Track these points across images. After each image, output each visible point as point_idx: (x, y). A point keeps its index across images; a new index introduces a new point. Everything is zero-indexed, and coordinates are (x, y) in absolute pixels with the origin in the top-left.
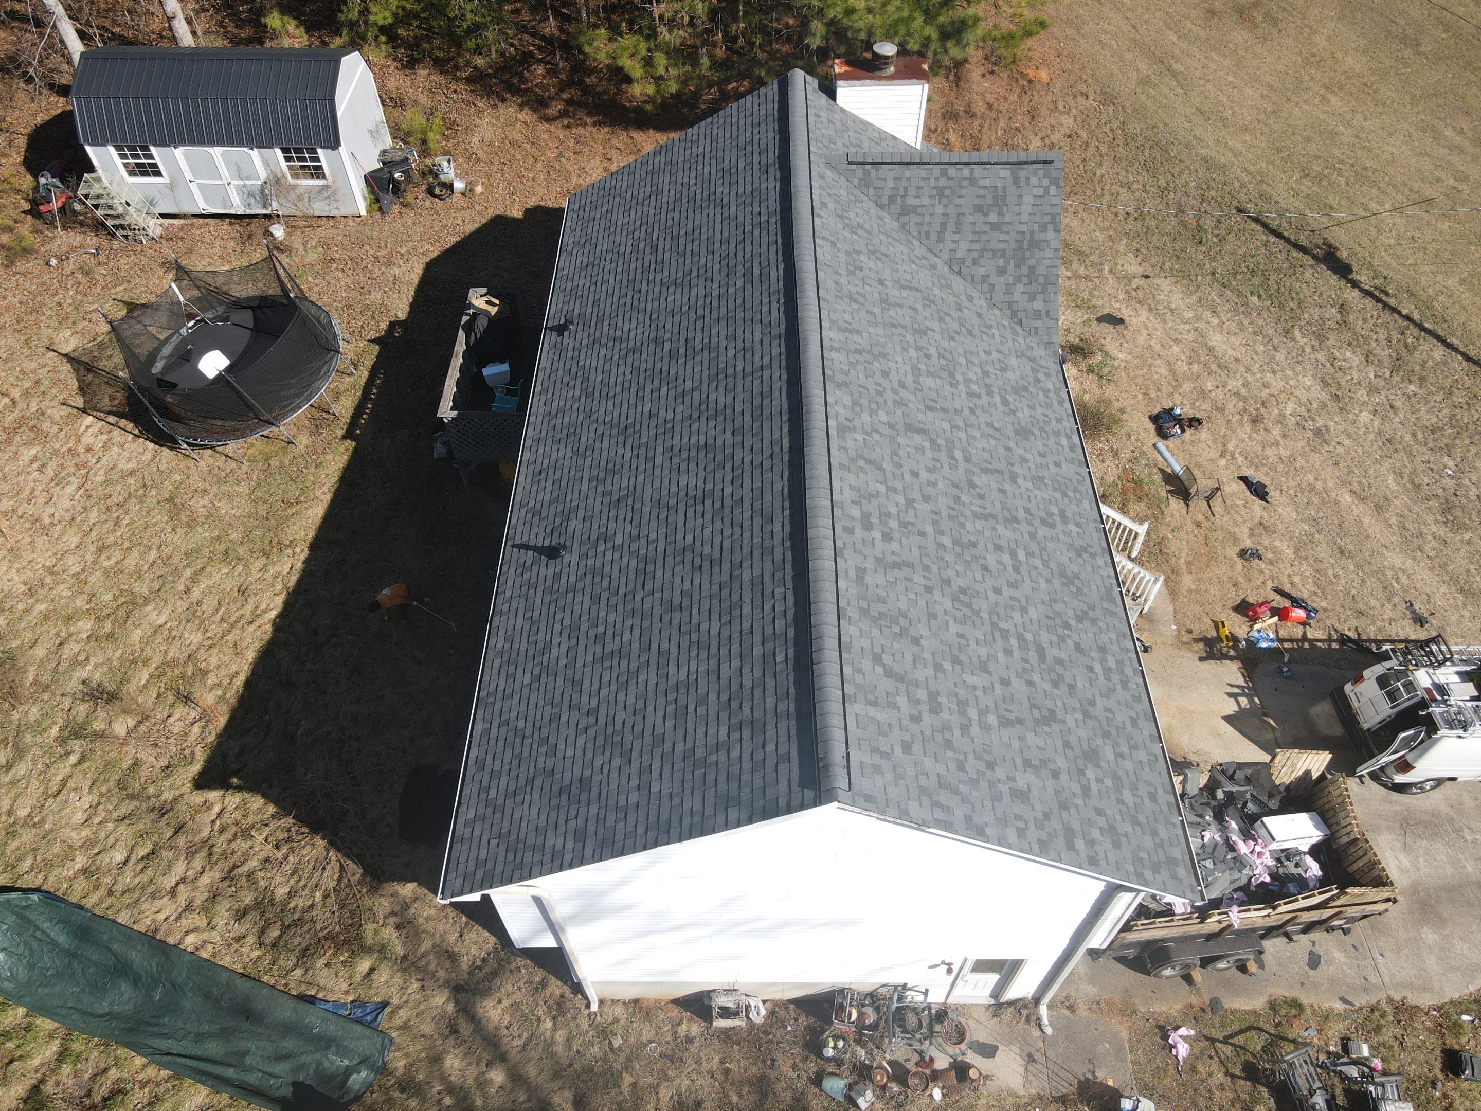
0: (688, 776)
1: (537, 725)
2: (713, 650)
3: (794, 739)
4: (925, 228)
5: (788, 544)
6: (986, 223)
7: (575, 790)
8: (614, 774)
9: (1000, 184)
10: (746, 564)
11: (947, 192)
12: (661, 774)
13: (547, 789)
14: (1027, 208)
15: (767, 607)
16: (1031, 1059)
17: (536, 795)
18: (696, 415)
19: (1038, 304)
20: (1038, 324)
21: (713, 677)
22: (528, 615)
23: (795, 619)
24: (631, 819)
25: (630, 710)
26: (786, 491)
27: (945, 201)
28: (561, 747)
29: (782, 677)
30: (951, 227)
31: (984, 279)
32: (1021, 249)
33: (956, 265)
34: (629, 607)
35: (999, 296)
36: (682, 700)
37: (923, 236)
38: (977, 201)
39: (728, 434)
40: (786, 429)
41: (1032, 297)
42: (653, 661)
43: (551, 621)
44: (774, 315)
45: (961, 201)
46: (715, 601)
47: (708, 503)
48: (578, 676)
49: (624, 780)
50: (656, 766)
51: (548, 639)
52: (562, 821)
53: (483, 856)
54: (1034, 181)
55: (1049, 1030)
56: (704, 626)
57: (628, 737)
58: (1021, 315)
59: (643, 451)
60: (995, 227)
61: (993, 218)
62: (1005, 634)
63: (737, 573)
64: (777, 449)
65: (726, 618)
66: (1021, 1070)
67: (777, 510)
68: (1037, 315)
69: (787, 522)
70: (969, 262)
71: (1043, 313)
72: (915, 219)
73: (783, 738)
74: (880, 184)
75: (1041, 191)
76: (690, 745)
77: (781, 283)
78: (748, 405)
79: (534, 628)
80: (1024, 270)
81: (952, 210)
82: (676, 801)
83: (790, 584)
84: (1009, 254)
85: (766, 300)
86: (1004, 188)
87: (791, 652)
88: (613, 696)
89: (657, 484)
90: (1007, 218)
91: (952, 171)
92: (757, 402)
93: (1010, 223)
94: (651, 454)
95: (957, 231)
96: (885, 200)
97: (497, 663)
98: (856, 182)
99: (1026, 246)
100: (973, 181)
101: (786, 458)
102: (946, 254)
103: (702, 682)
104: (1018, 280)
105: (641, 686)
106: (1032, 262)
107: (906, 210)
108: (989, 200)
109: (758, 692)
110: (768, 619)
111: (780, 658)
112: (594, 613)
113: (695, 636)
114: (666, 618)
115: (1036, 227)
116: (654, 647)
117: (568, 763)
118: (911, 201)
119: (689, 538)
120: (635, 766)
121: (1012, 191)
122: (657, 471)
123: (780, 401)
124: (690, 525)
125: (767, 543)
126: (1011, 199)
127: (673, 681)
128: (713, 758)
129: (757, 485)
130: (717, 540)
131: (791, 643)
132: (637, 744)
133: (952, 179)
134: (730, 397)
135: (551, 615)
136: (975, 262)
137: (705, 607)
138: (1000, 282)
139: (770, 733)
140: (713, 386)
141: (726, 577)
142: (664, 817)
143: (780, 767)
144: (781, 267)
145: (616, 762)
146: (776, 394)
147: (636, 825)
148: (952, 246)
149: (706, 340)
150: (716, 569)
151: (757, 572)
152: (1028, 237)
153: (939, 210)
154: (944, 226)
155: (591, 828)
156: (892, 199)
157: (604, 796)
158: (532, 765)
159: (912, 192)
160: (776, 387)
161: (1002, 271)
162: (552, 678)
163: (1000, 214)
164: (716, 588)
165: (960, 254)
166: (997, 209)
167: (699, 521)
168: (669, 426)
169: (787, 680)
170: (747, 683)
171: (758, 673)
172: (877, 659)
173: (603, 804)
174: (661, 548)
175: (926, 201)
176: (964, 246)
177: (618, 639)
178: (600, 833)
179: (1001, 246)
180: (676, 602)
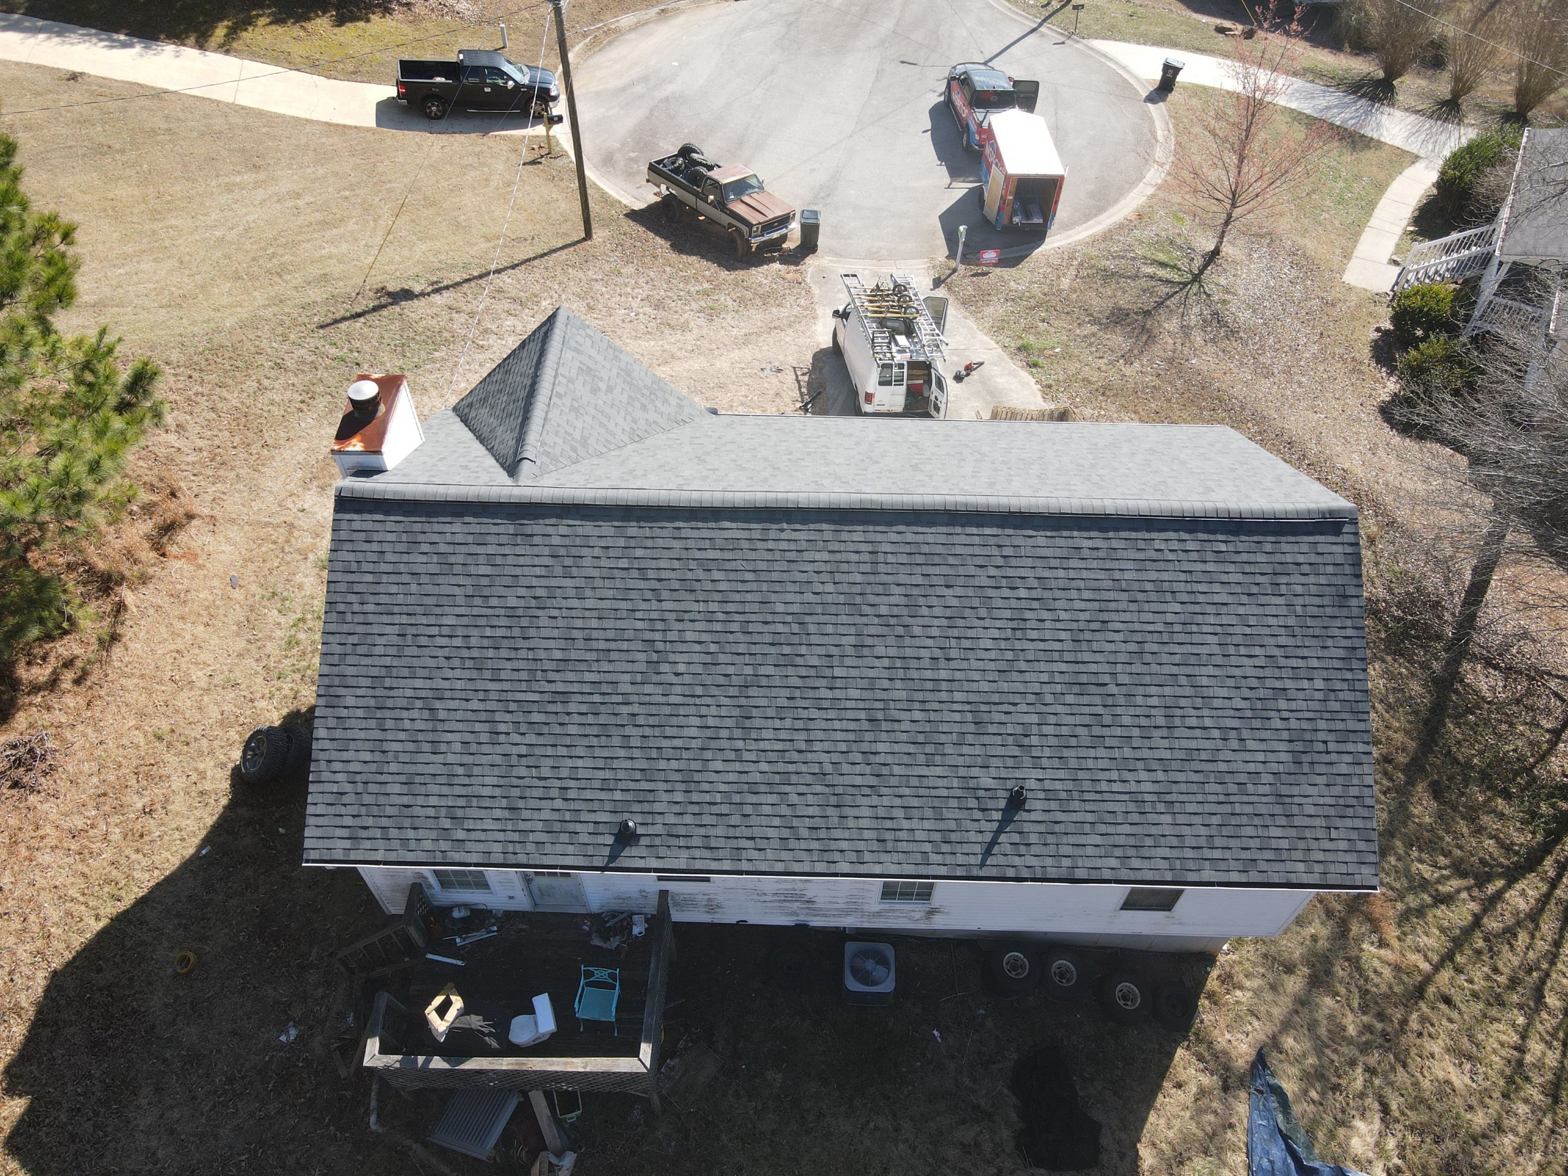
0: (1311, 632)
1: (1222, 798)
2: (1197, 609)
3: (1299, 539)
4: (602, 440)
5: (1111, 534)
6: (606, 394)
7: (1299, 746)
8: (1293, 705)
9: (577, 363)
10: (1117, 575)
11: (575, 404)
12: (1303, 658)
13: (1292, 779)
14: (600, 359)
15: (1171, 556)
17: (1296, 790)
18: (900, 631)
19: (673, 401)
20: (686, 411)
21: (1224, 609)
22: (1087, 828)
23: (1190, 531)
24: (1338, 685)
25: (1233, 693)
26: (1049, 534)
27: (582, 411)
28: (1252, 767)
29: (1241, 547)
30: (604, 420)
31: (649, 424)
32: (630, 384)
33: (635, 437)
34: (1122, 701)
35: (662, 422)
36: (1238, 640)
37: (608, 445)
38: (588, 388)
39: (949, 592)
40: (974, 530)
41: (667, 402)
42: (1189, 671)
43: (1106, 796)
44: (802, 536)
45: (585, 399)
46: (1146, 607)
47: (1028, 615)
48: (1181, 755)
49: (1301, 695)
50: (1294, 663)
51: (1126, 797)
52: (1327, 758)
53: (1343, 845)
54: (578, 338)
56: (1170, 618)
57: (1261, 693)
58: (679, 417)
59: (919, 696)
60: (610, 389)
61: (603, 386)
63: (1124, 585)
64: (992, 541)
65: (1169, 597)
67: (1071, 543)
68: (680, 407)
69: (1086, 534)
70: (634, 426)
71: (680, 402)
72: (592, 442)
73: (1295, 548)
74: (558, 449)
75: (588, 341)
76: (1282, 631)
77: (753, 526)
78: (918, 570)
79: (1109, 818)
80: (646, 392)
81: (591, 411)
82: (1330, 642)
83: (1154, 535)
84: (632, 394)
85: (770, 545)
86: (581, 362)
87: (1220, 537)
88: (1215, 713)
89: (975, 676)
90: (605, 377)
92: (919, 559)
93: (609, 378)
94: (929, 685)
95: (608, 418)
96: (573, 455)
97: (1135, 863)
98: (552, 467)
99: (628, 379)
100: (571, 380)
101: (1011, 532)
102: (625, 438)
103: (1225, 620)
104: (652, 401)
105: (1212, 682)
106: (641, 384)
107: (584, 444)
108: (588, 379)
109: (1248, 569)
110: (1182, 556)
111: (1223, 547)
112: (1115, 742)
113: (1177, 628)
114: (1148, 658)
115: (616, 363)
116: (1175, 670)
117: (1271, 757)
118: (577, 435)
119: (1063, 635)
120: (1289, 684)
121: (585, 359)
122: (958, 675)
123: (932, 535)
124: (1048, 635)
125: (1101, 554)
126: (591, 364)
127: (1216, 650)
128: (1299, 610)
129: (1029, 562)
130: (1079, 605)
131: (1212, 537)
132: (1269, 683)
133: (565, 393)
134: (896, 590)
135: (1098, 797)
136: (635, 422)
137: (1150, 617)
138: (652, 415)
139: (1289, 558)
140: (867, 610)
141: (1125, 596)
142: (1341, 653)
143: (1320, 550)
144: (727, 524)
145: (1282, 704)
146: (920, 538)
147: (1344, 680)
148: (619, 430)
149: (789, 619)
150: (1113, 606)
151: (1130, 565)
152: (622, 373)
153: (588, 419)
154: (601, 424)
155: (1340, 726)
157: (1310, 715)
158: (1264, 799)
159: (570, 430)
160: (910, 537)
161: (644, 408)
162: (1175, 788)
163: (601, 379)
164: (1133, 607)
165: (627, 428)
166: (596, 379)
167: (1048, 624)
168: (899, 663)
169: (1244, 542)
170: (1239, 578)
171: (1231, 568)
173: (1318, 715)
174: (1063, 667)
175: (579, 425)
176: (621, 421)
177: (1153, 712)
178: (1344, 716)
179: (626, 396)
180: (1133, 647)
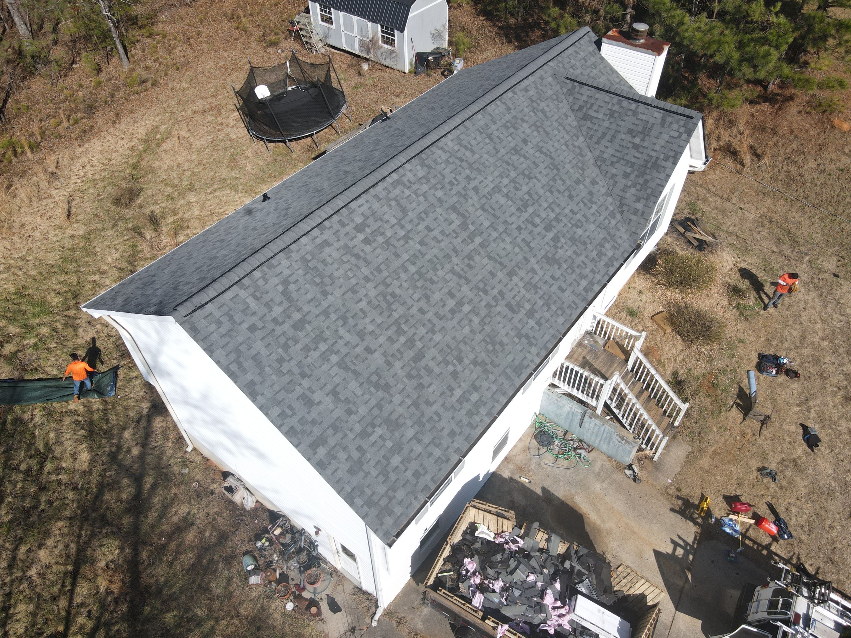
4: (592, 132)
6: (631, 142)
9: (651, 120)
11: (616, 115)
14: (662, 142)
16: (353, 630)
19: (639, 206)
20: (634, 218)
27: (612, 120)
30: (608, 137)
31: (614, 176)
32: (645, 166)
33: (600, 161)
35: (617, 190)
37: (588, 137)
38: (632, 127)
41: (638, 200)
45: (622, 123)
54: (675, 126)
55: (374, 624)
58: (625, 208)
60: (636, 147)
61: (637, 140)
62: (400, 332)
66: (342, 631)
68: (636, 212)
70: (608, 163)
71: (640, 213)
72: (589, 124)
74: (579, 96)
75: (676, 134)
80: (641, 180)
81: (614, 127)
84: (636, 167)
86: (653, 124)
90: (645, 144)
91: (625, 103)
93: (646, 148)
95: (610, 141)
96: (576, 107)
98: (565, 91)
99: (649, 166)
100: (635, 113)
102: (597, 153)
104: (634, 185)
106: (649, 177)
107: (586, 117)
108: (640, 129)
115: (662, 156)
118: (592, 113)
121: (657, 127)
126: (654, 133)
133: (623, 107)
136: (612, 164)
138: (622, 182)
148: (603, 149)
152: (653, 161)
153: (606, 124)
154: (604, 134)
156: (581, 108)
159: (595, 107)
161: (626, 176)
163: (643, 140)
165: (605, 156)
166: (642, 136)
172: (286, 283)
175: (600, 116)
176: (610, 151)
178: (129, 301)
179: (633, 160)
